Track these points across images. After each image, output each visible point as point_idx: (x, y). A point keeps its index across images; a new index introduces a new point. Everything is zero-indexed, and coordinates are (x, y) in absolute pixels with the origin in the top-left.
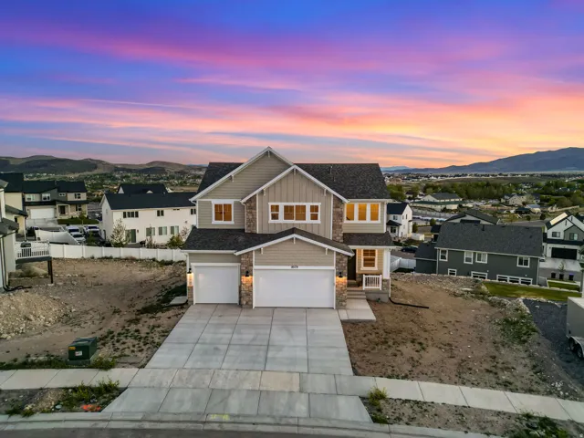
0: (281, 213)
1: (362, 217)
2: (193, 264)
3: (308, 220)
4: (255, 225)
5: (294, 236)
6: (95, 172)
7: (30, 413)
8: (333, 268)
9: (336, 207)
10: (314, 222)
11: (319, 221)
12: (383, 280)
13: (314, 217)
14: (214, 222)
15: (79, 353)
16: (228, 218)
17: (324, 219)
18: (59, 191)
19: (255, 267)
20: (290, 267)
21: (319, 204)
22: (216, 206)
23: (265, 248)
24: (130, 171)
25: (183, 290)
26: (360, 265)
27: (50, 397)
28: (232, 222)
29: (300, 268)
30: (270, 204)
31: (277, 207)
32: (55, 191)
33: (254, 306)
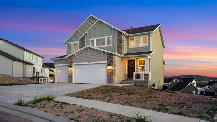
0: (95, 43)
2: (56, 65)
3: (106, 45)
8: (106, 62)
10: (109, 46)
11: (111, 45)
12: (145, 75)
13: (109, 43)
17: (113, 44)
20: (87, 63)
21: (111, 36)
22: (73, 44)
29: (91, 63)
30: (90, 39)
31: (93, 40)
33: (73, 82)
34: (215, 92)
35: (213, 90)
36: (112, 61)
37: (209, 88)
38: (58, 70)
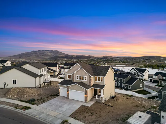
0: (79, 78)
1: (99, 80)
2: (60, 87)
3: (84, 80)
4: (74, 80)
5: (76, 84)
6: (90, 59)
7: (17, 109)
8: (84, 92)
9: (90, 78)
10: (85, 81)
11: (86, 81)
12: (101, 97)
13: (85, 80)
14: (68, 79)
15: (31, 101)
16: (70, 78)
17: (87, 80)
18: (71, 65)
19: (69, 90)
20: (75, 91)
21: (86, 77)
22: (68, 75)
23: (71, 86)
24: (98, 58)
25: (59, 93)
26: (98, 93)
27: (21, 107)
28: (71, 79)
29: (78, 91)
30: (77, 76)
31: (78, 76)
32: (70, 65)
33: (69, 98)
34: (159, 80)
35: (158, 79)
36: (86, 93)
37: (155, 78)
38: (61, 90)
